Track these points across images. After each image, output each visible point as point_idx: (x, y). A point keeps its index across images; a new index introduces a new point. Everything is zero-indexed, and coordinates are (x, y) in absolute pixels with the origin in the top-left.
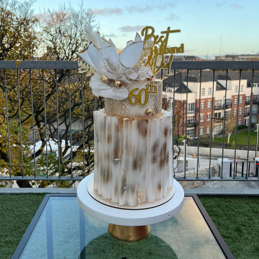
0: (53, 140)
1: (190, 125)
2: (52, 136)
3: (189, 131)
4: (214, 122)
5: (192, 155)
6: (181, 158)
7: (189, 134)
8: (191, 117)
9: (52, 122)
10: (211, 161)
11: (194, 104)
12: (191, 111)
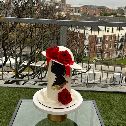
0: (13, 57)
1: (99, 51)
2: (12, 55)
3: (97, 55)
4: (114, 50)
5: (99, 70)
6: (91, 72)
7: (97, 57)
8: (100, 46)
9: (12, 47)
10: (108, 74)
11: (102, 38)
12: (99, 43)
